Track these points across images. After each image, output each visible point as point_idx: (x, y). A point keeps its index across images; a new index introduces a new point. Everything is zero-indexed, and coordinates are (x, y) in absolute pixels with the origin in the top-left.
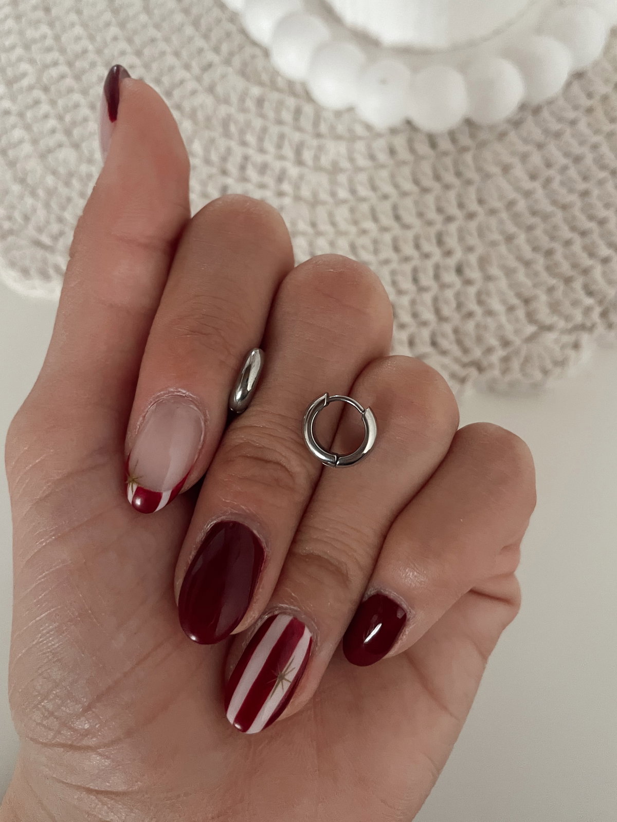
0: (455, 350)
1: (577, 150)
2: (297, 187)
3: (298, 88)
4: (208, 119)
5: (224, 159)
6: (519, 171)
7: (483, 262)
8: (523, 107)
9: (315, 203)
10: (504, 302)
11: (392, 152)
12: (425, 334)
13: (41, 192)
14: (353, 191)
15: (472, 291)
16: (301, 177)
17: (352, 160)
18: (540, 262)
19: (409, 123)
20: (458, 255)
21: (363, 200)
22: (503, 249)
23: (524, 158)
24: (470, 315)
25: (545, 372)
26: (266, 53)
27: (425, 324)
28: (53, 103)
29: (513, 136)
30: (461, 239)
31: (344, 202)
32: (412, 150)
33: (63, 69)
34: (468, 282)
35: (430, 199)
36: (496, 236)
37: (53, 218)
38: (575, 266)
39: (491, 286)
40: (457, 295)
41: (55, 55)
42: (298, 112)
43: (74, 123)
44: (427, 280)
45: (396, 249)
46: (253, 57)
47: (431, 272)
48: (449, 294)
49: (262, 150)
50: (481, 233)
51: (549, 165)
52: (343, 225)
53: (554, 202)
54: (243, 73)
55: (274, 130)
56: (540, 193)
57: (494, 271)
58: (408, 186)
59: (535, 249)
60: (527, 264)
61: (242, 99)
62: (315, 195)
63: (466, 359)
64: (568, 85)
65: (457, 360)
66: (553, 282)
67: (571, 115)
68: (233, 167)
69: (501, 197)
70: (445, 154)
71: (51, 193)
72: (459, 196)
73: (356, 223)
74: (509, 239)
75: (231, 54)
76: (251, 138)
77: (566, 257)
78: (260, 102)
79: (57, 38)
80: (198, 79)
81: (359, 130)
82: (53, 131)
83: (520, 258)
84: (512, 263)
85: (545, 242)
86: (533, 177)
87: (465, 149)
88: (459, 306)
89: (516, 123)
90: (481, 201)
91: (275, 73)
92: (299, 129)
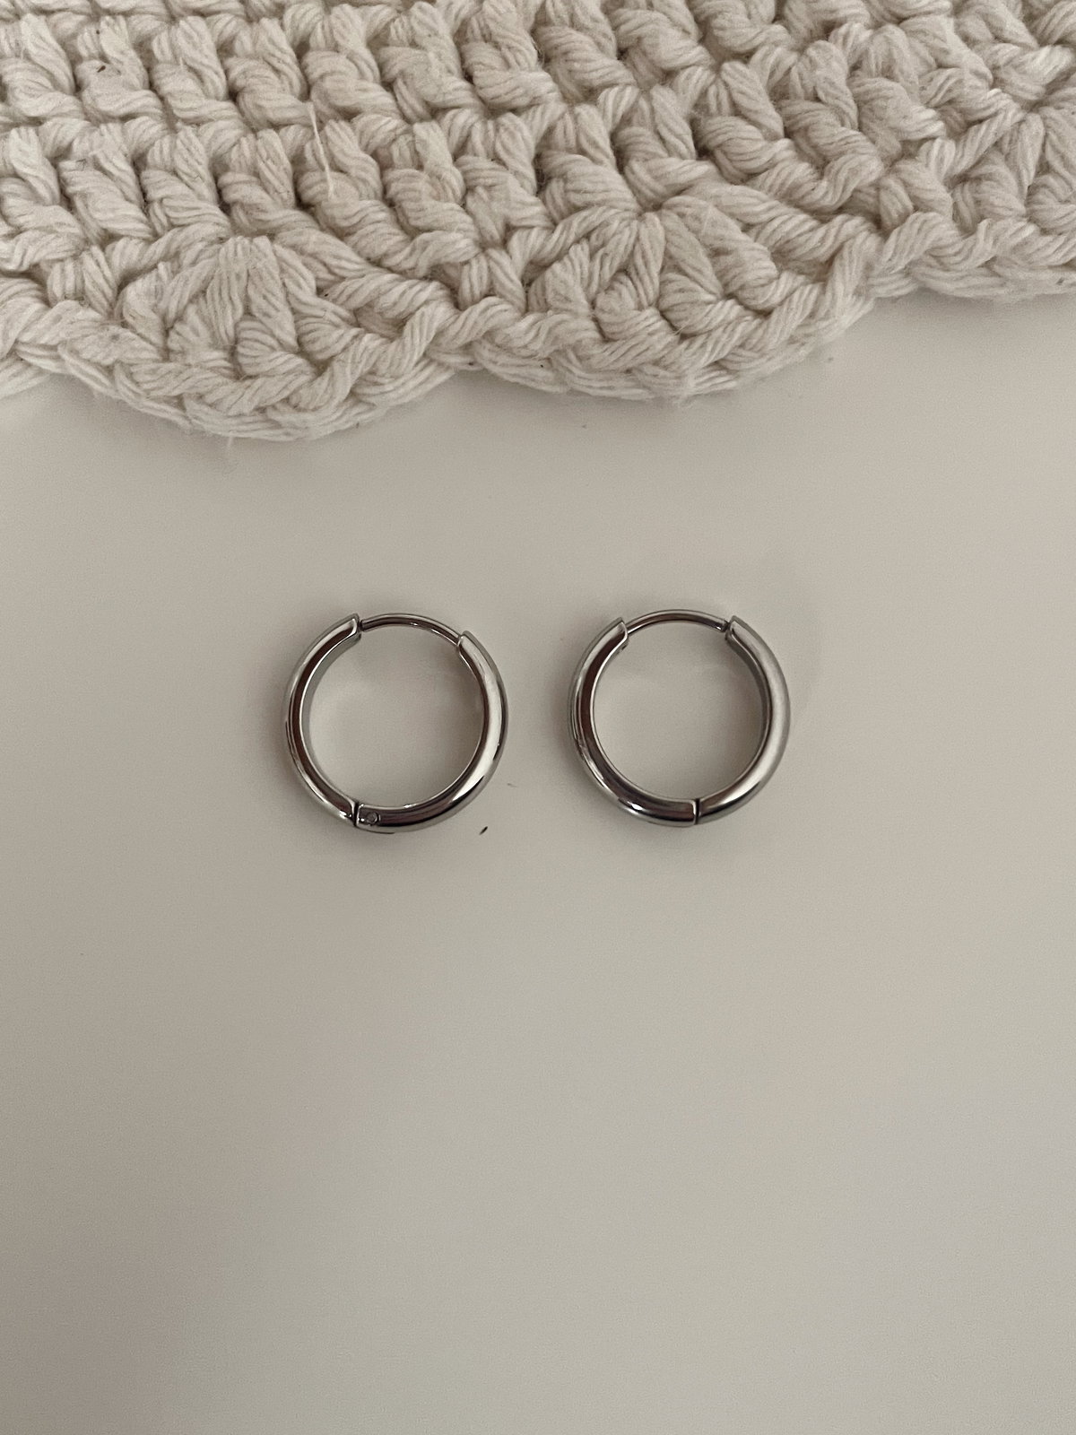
63: (825, 193)
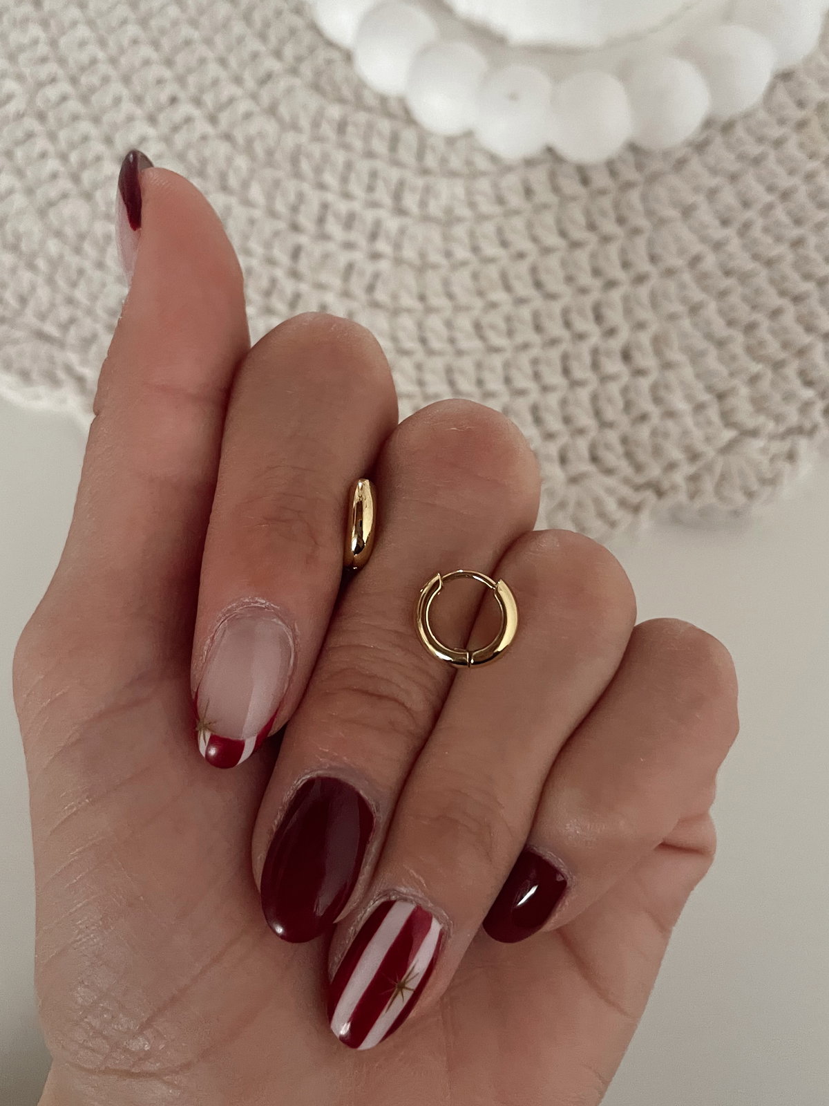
0: (625, 468)
1: (785, 182)
2: (397, 246)
3: (394, 106)
4: (270, 153)
5: (295, 209)
6: (705, 215)
7: (659, 343)
8: (708, 124)
9: (423, 267)
10: (689, 397)
11: (528, 192)
12: (582, 445)
13: (41, 264)
14: (475, 249)
15: (645, 383)
16: (402, 231)
17: (472, 205)
18: (738, 342)
19: (550, 150)
20: (624, 335)
21: (492, 260)
22: (686, 323)
23: (712, 194)
24: (643, 418)
25: (750, 495)
26: (348, 57)
27: (581, 432)
28: (52, 137)
29: (695, 164)
30: (628, 311)
31: (464, 264)
32: (556, 189)
33: (64, 87)
34: (639, 372)
35: (582, 257)
36: (677, 307)
37: (59, 298)
38: (785, 345)
39: (671, 376)
40: (625, 391)
41: (52, 68)
42: (394, 141)
43: (83, 165)
44: (581, 371)
45: (538, 328)
46: (329, 62)
47: (587, 359)
48: (614, 389)
49: (347, 196)
50: (654, 303)
51: (746, 204)
52: (463, 298)
53: (756, 257)
54: (316, 87)
55: (363, 166)
56: (735, 245)
57: (675, 355)
58: (552, 239)
59: (731, 323)
60: (721, 344)
61: (316, 124)
62: (422, 255)
64: (772, 89)
65: (626, 481)
66: (756, 368)
67: (775, 132)
68: (306, 220)
69: (682, 252)
70: (602, 192)
71: (55, 263)
72: (623, 252)
73: (480, 293)
74: (694, 309)
75: (299, 59)
76: (330, 179)
77: (773, 332)
78: (341, 127)
79: (53, 43)
80: (254, 97)
81: (482, 163)
82: (54, 176)
83: (709, 336)
84: (700, 343)
85: (744, 313)
86: (725, 222)
87: (628, 186)
88: (628, 406)
89: (700, 147)
90: (653, 259)
91: (360, 86)
92: (396, 163)
